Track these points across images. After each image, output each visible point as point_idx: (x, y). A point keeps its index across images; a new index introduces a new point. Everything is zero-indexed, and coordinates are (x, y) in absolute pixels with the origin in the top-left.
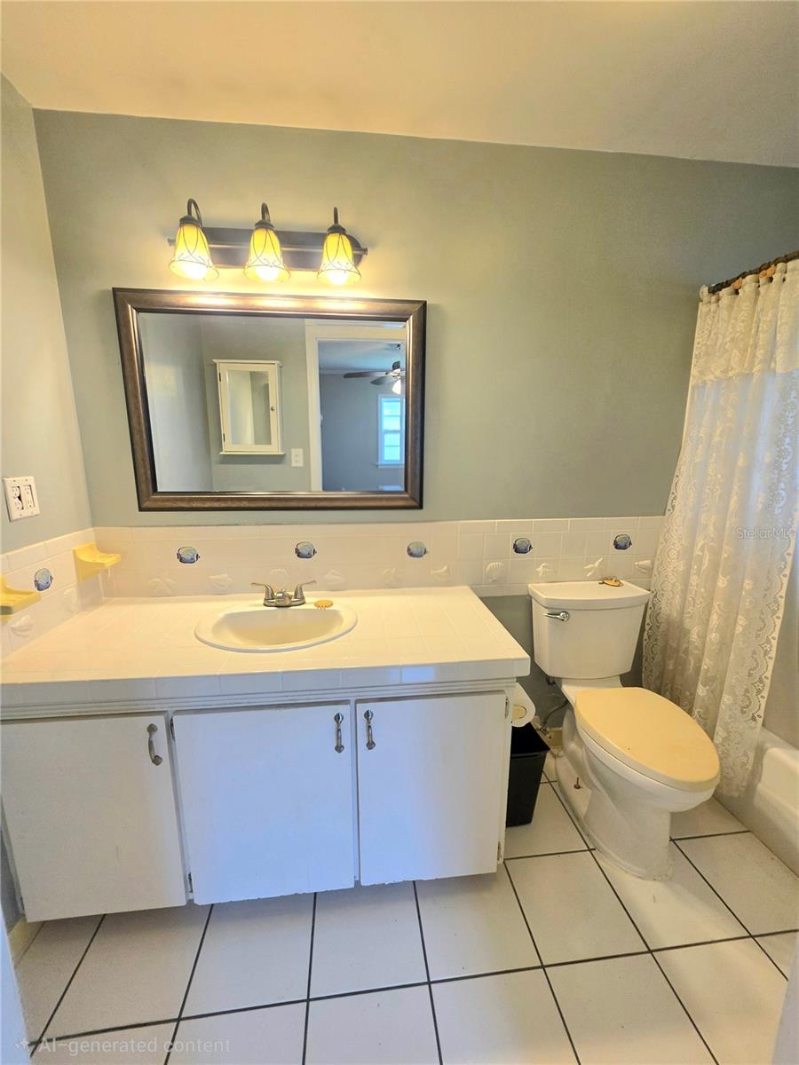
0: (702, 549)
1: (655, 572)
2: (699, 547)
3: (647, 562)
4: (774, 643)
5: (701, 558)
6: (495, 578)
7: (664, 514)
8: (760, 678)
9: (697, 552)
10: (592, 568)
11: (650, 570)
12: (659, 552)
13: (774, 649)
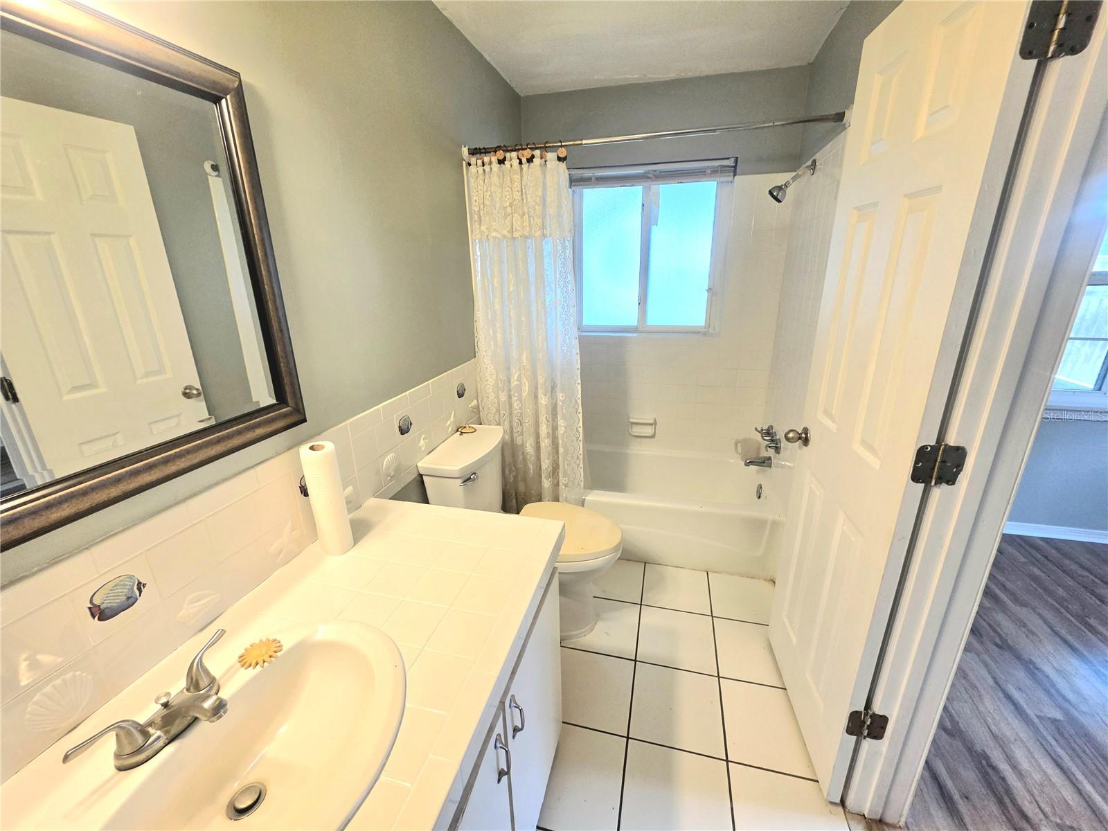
0: (519, 379)
1: (481, 409)
2: (516, 378)
3: (475, 402)
4: (581, 430)
5: (519, 388)
6: (392, 474)
7: (475, 357)
8: (578, 457)
9: (514, 383)
10: (451, 423)
11: (477, 408)
12: (479, 390)
13: (581, 434)
